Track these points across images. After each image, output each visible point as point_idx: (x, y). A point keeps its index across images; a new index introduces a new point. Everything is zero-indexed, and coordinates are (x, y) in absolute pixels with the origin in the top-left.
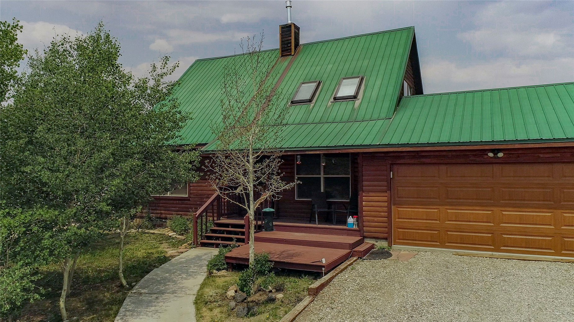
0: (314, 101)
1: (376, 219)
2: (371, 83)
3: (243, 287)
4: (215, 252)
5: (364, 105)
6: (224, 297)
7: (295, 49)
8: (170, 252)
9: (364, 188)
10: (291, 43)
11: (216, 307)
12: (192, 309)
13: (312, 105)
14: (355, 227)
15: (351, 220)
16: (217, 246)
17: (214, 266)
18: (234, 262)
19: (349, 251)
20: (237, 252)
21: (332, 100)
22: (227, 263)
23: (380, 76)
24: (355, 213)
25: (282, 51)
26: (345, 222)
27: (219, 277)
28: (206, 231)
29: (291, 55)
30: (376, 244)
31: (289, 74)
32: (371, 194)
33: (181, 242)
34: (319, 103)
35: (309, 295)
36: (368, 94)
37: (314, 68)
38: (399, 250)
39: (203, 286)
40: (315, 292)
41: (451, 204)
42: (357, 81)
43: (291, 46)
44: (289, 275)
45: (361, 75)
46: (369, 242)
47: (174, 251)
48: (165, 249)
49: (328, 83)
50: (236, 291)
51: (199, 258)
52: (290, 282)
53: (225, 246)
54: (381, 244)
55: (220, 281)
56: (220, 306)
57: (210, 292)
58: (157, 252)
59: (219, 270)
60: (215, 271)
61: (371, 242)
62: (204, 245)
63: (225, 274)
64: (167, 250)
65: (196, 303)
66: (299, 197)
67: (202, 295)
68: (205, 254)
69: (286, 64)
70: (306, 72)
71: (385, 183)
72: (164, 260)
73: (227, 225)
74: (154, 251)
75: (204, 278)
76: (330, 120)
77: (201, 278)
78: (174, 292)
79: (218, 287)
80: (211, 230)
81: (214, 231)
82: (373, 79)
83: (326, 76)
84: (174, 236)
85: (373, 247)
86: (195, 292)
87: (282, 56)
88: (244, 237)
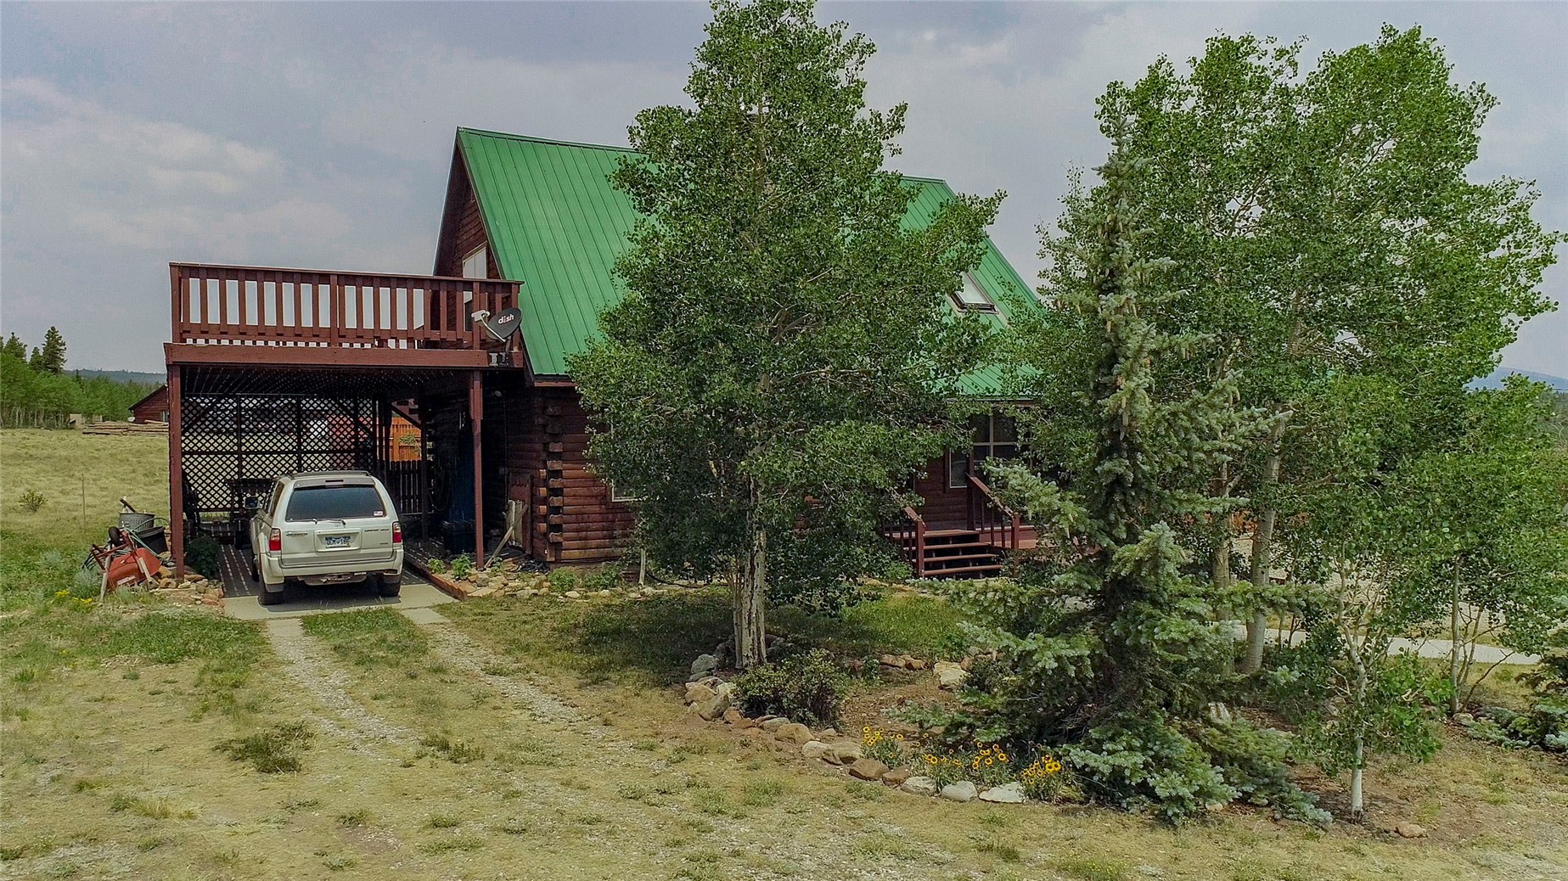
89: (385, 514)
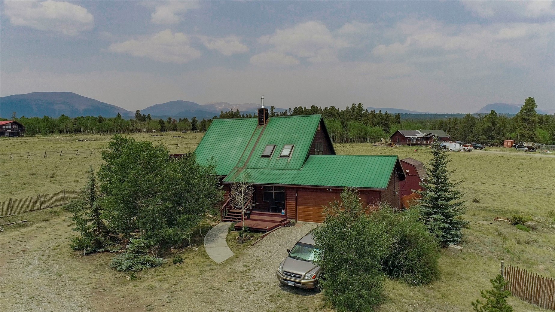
0: (271, 156)
1: (291, 211)
2: (297, 148)
3: (241, 235)
4: (230, 224)
5: (292, 161)
6: (235, 239)
7: (266, 121)
8: (212, 224)
9: (287, 199)
10: (263, 118)
11: (233, 241)
12: (226, 242)
13: (271, 158)
14: (284, 214)
15: (283, 211)
16: (231, 221)
17: (230, 229)
18: (237, 228)
19: (279, 224)
20: (238, 225)
21: (279, 157)
22: (235, 228)
23: (301, 145)
24: (284, 209)
25: (259, 122)
26: (281, 212)
27: (233, 233)
28: (226, 215)
29: (263, 124)
30: (291, 221)
31: (262, 138)
32: (289, 202)
33: (215, 220)
34: (274, 157)
35: (261, 238)
36: (294, 154)
37: (273, 135)
38: (300, 223)
39: (228, 236)
40: (263, 237)
41: (316, 206)
42: (291, 146)
43: (263, 120)
44: (256, 232)
45: (293, 144)
46: (289, 220)
47: (213, 224)
48: (210, 223)
49: (279, 145)
50: (239, 237)
51: (223, 226)
52: (256, 235)
53: (234, 222)
54: (294, 221)
55: (233, 234)
56: (234, 241)
57: (230, 237)
58: (207, 224)
59: (232, 231)
60: (231, 231)
61: (290, 220)
62: (225, 221)
63: (235, 232)
64: (211, 223)
65: (226, 241)
66: (264, 200)
67: (228, 238)
68: (226, 225)
69: (261, 130)
70: (270, 137)
71: (294, 198)
72: (211, 227)
73: (234, 213)
74: (206, 224)
75: (227, 233)
76: (277, 168)
77: (226, 233)
78: (218, 238)
79: (233, 236)
80: (227, 215)
81: (228, 215)
82: (298, 146)
83: (278, 141)
84: (211, 217)
85: (290, 222)
86: (225, 238)
87: (259, 125)
88: (241, 218)
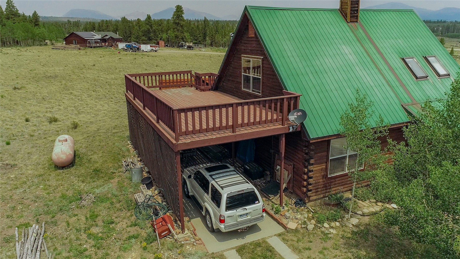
0: (428, 77)
10: (357, 10)
13: (430, 80)
21: (437, 76)
25: (350, 17)
29: (357, 21)
34: (432, 78)
43: (357, 13)
69: (361, 31)
87: (350, 22)
89: (259, 202)
